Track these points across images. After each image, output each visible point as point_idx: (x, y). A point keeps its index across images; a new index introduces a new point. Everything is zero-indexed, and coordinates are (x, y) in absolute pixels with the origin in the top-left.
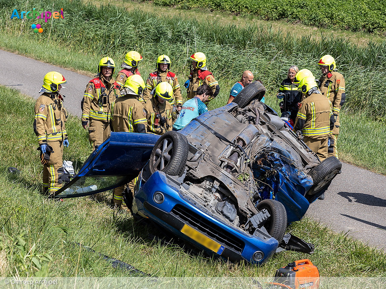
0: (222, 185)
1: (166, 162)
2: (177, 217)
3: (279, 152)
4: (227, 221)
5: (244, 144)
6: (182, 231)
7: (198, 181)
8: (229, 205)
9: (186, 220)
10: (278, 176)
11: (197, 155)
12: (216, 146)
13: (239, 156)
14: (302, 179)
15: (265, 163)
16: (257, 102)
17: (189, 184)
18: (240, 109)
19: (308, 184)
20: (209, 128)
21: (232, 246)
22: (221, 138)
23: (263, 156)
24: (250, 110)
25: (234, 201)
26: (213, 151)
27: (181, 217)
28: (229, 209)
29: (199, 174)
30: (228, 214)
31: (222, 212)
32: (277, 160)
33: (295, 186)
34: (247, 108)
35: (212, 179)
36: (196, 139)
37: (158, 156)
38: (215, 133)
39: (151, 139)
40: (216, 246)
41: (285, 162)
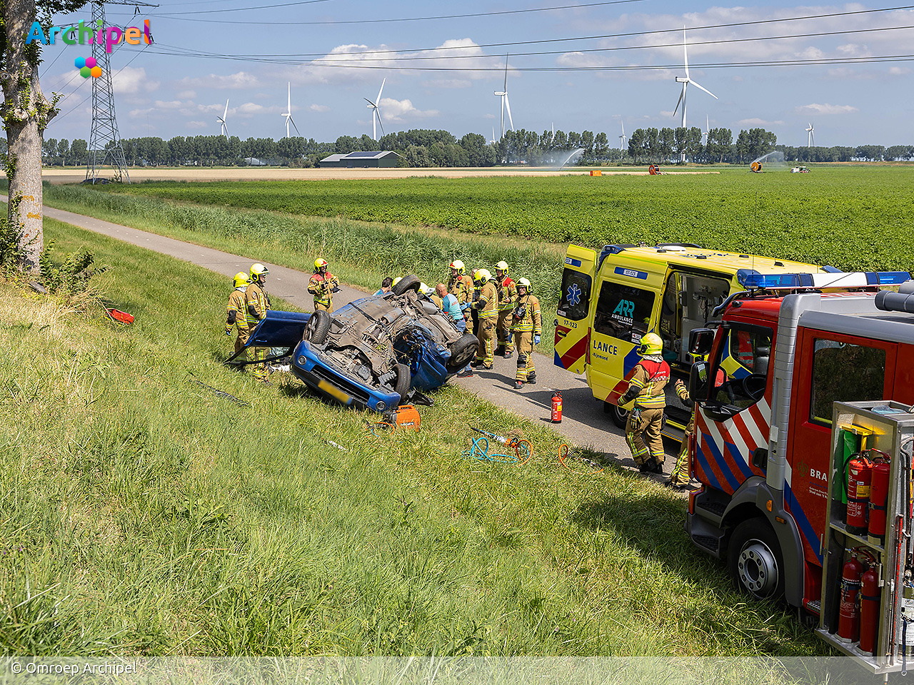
0: (362, 353)
1: (313, 333)
2: (317, 376)
3: (421, 329)
4: (359, 380)
5: (387, 322)
6: (319, 386)
7: (340, 349)
8: (364, 368)
9: (323, 377)
10: (421, 349)
11: (343, 329)
12: (363, 324)
13: (381, 331)
14: (441, 351)
15: (409, 338)
16: (412, 291)
17: (332, 351)
18: (395, 297)
19: (446, 356)
20: (360, 310)
21: (359, 398)
22: (369, 317)
23: (407, 332)
24: (404, 298)
25: (369, 365)
26: (359, 327)
27: (319, 374)
28: (364, 371)
29: (341, 344)
30: (362, 375)
31: (357, 373)
32: (420, 336)
33: (435, 357)
34: (402, 296)
35: (353, 348)
36: (345, 317)
37: (309, 329)
38: (364, 314)
39: (305, 317)
40: (346, 397)
41: (426, 338)
